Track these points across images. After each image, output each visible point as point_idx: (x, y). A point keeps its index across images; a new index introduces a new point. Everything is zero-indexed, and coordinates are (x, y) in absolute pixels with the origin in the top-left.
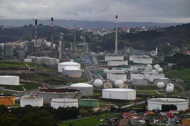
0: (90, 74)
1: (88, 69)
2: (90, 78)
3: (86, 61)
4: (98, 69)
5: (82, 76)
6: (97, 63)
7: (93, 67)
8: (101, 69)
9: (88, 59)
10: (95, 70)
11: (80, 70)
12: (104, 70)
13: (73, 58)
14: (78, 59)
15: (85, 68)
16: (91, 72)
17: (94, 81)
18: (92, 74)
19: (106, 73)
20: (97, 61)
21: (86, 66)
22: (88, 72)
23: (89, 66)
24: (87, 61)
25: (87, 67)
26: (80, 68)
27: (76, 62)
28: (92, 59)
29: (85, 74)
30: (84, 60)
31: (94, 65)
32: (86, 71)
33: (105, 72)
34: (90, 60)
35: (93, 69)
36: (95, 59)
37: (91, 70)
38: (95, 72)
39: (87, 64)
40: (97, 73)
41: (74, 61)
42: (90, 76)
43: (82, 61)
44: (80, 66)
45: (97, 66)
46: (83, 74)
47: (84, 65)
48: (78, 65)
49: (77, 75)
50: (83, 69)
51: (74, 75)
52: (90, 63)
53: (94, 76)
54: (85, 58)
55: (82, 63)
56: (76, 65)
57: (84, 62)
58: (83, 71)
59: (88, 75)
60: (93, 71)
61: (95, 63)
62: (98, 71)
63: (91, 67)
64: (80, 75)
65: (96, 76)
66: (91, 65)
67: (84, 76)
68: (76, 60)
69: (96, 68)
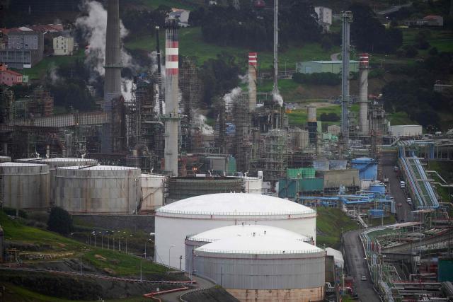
0: (384, 285)
3: (353, 189)
4: (440, 245)
6: (435, 201)
7: (410, 229)
9: (374, 171)
10: (425, 254)
11: (314, 249)
13: (261, 165)
14: (295, 174)
15: (350, 237)
16: (395, 269)
18: (399, 285)
20: (437, 190)
21: (353, 225)
22: (374, 264)
23: (375, 222)
24: (365, 184)
25: (367, 232)
26: (310, 241)
27: (281, 196)
28: (400, 175)
29: (347, 283)
30: (338, 176)
31: (418, 217)
32: (357, 262)
34: (386, 183)
35: (411, 242)
36: (419, 176)
37: (395, 254)
38: (424, 264)
39: (363, 207)
40: (435, 277)
41: (269, 187)
42: (385, 295)
43: (326, 189)
44: (314, 222)
45: (433, 224)
46: (332, 284)
47: (346, 220)
48: (301, 218)
49: (292, 291)
50: (336, 248)
51: (270, 292)
52: (384, 203)
53: (417, 299)
54: (348, 162)
55: (327, 201)
56: (287, 217)
57: (339, 193)
58: (332, 257)
59: (370, 292)
60: (409, 261)
61: (424, 205)
62: (443, 257)
63: (394, 234)
64: (317, 289)
65: (432, 298)
66: (393, 218)
67: (344, 294)
68: (286, 179)
69: (432, 238)
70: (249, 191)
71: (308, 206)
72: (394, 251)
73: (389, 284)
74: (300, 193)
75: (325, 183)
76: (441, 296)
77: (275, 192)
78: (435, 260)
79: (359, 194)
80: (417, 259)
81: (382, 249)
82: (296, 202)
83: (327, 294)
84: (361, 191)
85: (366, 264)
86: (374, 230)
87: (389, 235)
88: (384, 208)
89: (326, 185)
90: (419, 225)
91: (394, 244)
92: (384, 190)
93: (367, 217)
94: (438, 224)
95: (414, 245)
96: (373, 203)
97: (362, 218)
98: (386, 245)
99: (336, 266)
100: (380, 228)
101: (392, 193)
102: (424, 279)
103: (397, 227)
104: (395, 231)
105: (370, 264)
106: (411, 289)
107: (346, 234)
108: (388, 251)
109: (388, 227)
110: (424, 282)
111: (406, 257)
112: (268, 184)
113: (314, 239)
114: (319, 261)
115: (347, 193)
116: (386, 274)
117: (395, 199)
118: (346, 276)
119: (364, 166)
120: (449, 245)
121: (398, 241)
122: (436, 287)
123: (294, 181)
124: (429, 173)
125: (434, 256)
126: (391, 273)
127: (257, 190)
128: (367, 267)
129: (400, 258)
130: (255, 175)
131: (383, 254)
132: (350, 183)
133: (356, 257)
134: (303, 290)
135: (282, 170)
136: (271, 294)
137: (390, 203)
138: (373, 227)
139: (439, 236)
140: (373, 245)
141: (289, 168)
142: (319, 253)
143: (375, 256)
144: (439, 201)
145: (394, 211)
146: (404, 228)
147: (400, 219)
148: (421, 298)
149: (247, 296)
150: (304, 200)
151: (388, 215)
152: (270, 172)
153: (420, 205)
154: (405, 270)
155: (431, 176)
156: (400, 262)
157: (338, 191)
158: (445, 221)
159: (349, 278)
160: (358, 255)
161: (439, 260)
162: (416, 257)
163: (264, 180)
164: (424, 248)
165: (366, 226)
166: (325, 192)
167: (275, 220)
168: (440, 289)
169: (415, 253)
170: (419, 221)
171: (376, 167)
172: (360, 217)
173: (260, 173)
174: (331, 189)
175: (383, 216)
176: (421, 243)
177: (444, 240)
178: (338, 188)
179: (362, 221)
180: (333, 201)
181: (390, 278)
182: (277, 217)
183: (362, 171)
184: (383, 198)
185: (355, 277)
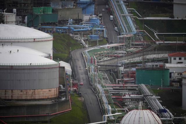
0: (99, 86)
1: (92, 61)
2: (101, 102)
3: (78, 21)
4: (137, 59)
5: (61, 93)
6: (134, 29)
7: (117, 48)
8: (153, 60)
9: (92, 8)
10: (127, 66)
11: (51, 62)
12: (168, 65)
13: (15, 5)
14: (38, 11)
15: (76, 54)
16: (106, 75)
17: (121, 117)
18: (110, 86)
19: (180, 81)
20: (135, 21)
21: (78, 45)
22: (92, 73)
23: (93, 43)
24: (86, 18)
25: (88, 50)
26: (49, 57)
27: (29, 26)
28: (110, 12)
29: (74, 85)
30: (68, 12)
31: (122, 40)
32: (81, 71)
33: (175, 76)
34: (100, 17)
35: (117, 57)
36: (122, 12)
37: (106, 65)
38: (126, 72)
39: (85, 33)
40: (134, 81)
41: (21, 20)
42: (99, 93)
43: (59, 21)
44: (51, 43)
45: (133, 45)
46: (64, 86)
47: (73, 42)
48: (42, 41)
49: (36, 91)
50: (67, 61)
51: (22, 91)
52: (99, 30)
53: (121, 96)
54: (74, 3)
55: (60, 29)
56: (33, 40)
57: (69, 24)
58: (64, 68)
59: (89, 91)
60: (116, 70)
61: (126, 32)
62: (139, 67)
63: (105, 51)
64: (53, 89)
65: (132, 95)
66: (105, 40)
67: (72, 93)
68: (32, 14)
69: (132, 54)
70: (7, 23)
71: (47, 32)
72: (106, 63)
73: (103, 86)
74: (42, 24)
75: (59, 17)
76: (138, 94)
77: (24, 23)
78: (134, 69)
79: (82, 24)
80: (122, 69)
81: (98, 62)
82: (39, 30)
83: (60, 93)
84: (84, 22)
85: (86, 72)
86: (92, 49)
87: (102, 52)
88: (99, 34)
89: (59, 18)
90: (123, 46)
91: (106, 59)
92: (99, 22)
93: (87, 40)
94: (136, 45)
95: (119, 59)
96: (91, 30)
97: (84, 41)
98: (100, 59)
99: (67, 74)
100: (96, 48)
101: (105, 24)
102: (126, 82)
103: (108, 47)
104: (106, 50)
105: (89, 72)
106: (118, 89)
107: (73, 51)
108: (102, 64)
109: (101, 47)
110: (126, 84)
111: (114, 67)
112: (20, 18)
113: (52, 55)
114: (55, 70)
115: (73, 24)
116: (100, 79)
117: (106, 28)
118: (73, 81)
119: (85, 6)
120: (143, 59)
121: (108, 56)
122: (134, 88)
123: (37, 16)
124: (129, 10)
125: (133, 67)
126: (104, 78)
127: (12, 22)
128: (88, 74)
129: (110, 68)
130: (11, 11)
131: (98, 65)
132: (76, 17)
133: (80, 67)
134: (44, 90)
135: (30, 8)
136: (22, 93)
137: (103, 31)
138: (91, 47)
139: (137, 53)
140: (92, 59)
141: (34, 6)
142: (55, 65)
143: (93, 67)
144: (136, 29)
145: (105, 36)
146: (112, 47)
147: (110, 41)
148: (125, 95)
149: (5, 94)
150: (44, 28)
151: (102, 39)
152: (21, 9)
153: (123, 32)
154: (113, 76)
155: (131, 12)
156: (110, 70)
157: (68, 23)
158: (140, 43)
159: (75, 82)
160: (81, 66)
161: (136, 69)
162: (121, 67)
163: (17, 15)
164: (126, 61)
165: (87, 46)
166: (59, 23)
167: (24, 42)
168: (137, 89)
169: (120, 65)
170: (123, 43)
171: (93, 6)
172: (82, 40)
173: (15, 10)
174: (63, 21)
175: (98, 39)
176: (124, 58)
177: (140, 56)
178: (68, 20)
179: (84, 43)
180: (64, 29)
181: (103, 81)
182: (26, 40)
183: (83, 9)
184: (98, 27)
185: (79, 81)
